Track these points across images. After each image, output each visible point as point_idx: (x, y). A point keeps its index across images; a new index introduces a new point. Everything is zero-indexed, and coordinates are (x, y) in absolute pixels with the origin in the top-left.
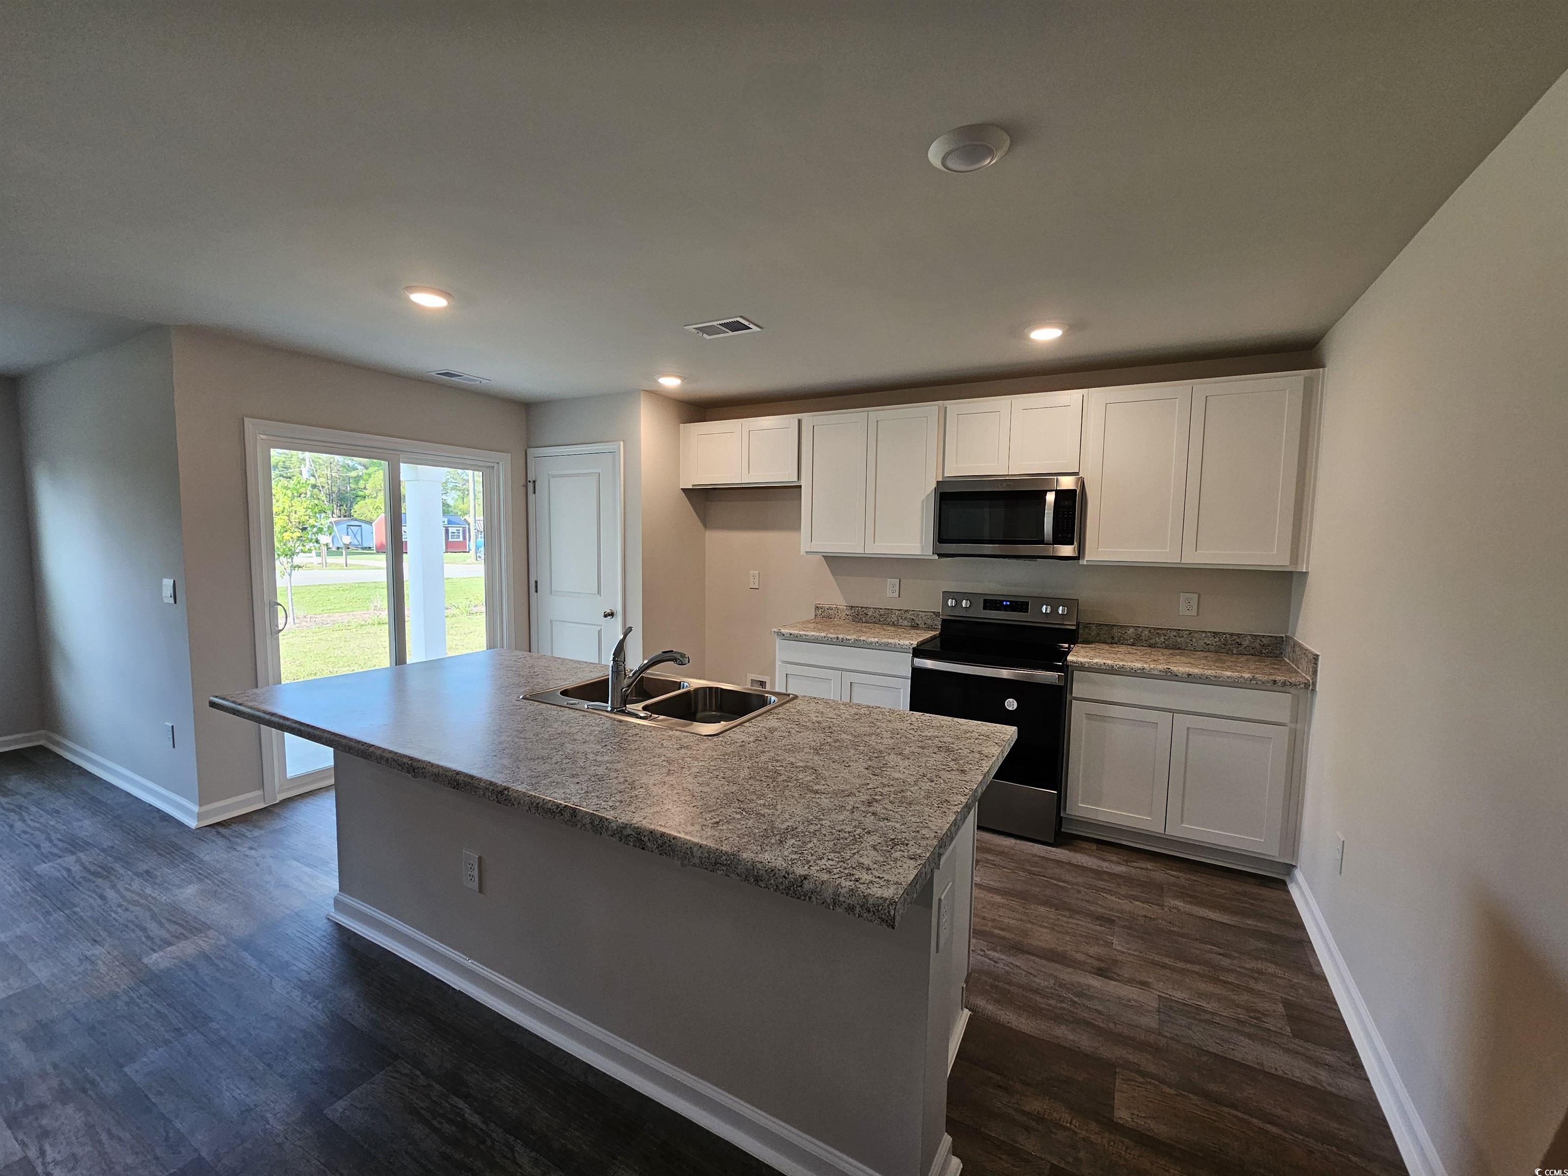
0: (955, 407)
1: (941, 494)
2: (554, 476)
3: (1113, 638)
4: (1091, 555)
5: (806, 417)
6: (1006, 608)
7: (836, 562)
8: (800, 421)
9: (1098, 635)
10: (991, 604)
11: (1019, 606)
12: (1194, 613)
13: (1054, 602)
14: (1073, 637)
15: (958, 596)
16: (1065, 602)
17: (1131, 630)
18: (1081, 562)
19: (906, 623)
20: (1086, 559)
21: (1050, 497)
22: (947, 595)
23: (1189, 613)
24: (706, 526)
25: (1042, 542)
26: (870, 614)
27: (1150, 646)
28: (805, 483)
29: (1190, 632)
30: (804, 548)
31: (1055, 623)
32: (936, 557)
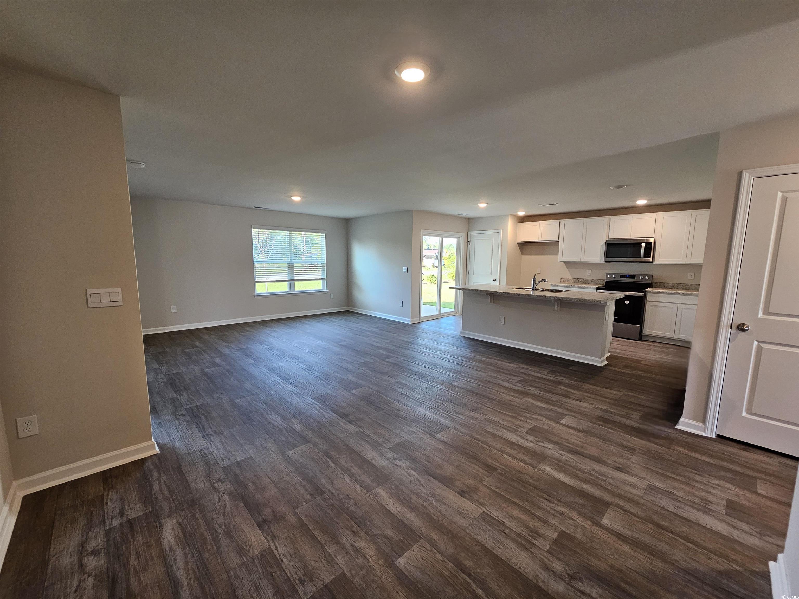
0: (613, 218)
1: (608, 244)
2: (476, 240)
3: (665, 286)
4: (656, 261)
5: (562, 221)
6: (628, 278)
7: (568, 265)
8: (560, 222)
9: (660, 285)
10: (623, 276)
11: (633, 277)
12: (693, 279)
13: (644, 276)
14: (650, 286)
15: (611, 274)
16: (647, 275)
17: (671, 284)
18: (653, 263)
19: (593, 283)
20: (655, 262)
21: (643, 245)
22: (607, 274)
23: (691, 279)
24: (522, 254)
25: (640, 257)
26: (580, 280)
27: (677, 289)
28: (560, 241)
29: (691, 284)
30: (559, 261)
31: (643, 281)
32: (605, 262)
